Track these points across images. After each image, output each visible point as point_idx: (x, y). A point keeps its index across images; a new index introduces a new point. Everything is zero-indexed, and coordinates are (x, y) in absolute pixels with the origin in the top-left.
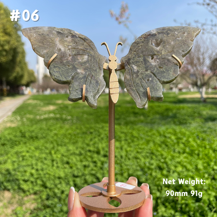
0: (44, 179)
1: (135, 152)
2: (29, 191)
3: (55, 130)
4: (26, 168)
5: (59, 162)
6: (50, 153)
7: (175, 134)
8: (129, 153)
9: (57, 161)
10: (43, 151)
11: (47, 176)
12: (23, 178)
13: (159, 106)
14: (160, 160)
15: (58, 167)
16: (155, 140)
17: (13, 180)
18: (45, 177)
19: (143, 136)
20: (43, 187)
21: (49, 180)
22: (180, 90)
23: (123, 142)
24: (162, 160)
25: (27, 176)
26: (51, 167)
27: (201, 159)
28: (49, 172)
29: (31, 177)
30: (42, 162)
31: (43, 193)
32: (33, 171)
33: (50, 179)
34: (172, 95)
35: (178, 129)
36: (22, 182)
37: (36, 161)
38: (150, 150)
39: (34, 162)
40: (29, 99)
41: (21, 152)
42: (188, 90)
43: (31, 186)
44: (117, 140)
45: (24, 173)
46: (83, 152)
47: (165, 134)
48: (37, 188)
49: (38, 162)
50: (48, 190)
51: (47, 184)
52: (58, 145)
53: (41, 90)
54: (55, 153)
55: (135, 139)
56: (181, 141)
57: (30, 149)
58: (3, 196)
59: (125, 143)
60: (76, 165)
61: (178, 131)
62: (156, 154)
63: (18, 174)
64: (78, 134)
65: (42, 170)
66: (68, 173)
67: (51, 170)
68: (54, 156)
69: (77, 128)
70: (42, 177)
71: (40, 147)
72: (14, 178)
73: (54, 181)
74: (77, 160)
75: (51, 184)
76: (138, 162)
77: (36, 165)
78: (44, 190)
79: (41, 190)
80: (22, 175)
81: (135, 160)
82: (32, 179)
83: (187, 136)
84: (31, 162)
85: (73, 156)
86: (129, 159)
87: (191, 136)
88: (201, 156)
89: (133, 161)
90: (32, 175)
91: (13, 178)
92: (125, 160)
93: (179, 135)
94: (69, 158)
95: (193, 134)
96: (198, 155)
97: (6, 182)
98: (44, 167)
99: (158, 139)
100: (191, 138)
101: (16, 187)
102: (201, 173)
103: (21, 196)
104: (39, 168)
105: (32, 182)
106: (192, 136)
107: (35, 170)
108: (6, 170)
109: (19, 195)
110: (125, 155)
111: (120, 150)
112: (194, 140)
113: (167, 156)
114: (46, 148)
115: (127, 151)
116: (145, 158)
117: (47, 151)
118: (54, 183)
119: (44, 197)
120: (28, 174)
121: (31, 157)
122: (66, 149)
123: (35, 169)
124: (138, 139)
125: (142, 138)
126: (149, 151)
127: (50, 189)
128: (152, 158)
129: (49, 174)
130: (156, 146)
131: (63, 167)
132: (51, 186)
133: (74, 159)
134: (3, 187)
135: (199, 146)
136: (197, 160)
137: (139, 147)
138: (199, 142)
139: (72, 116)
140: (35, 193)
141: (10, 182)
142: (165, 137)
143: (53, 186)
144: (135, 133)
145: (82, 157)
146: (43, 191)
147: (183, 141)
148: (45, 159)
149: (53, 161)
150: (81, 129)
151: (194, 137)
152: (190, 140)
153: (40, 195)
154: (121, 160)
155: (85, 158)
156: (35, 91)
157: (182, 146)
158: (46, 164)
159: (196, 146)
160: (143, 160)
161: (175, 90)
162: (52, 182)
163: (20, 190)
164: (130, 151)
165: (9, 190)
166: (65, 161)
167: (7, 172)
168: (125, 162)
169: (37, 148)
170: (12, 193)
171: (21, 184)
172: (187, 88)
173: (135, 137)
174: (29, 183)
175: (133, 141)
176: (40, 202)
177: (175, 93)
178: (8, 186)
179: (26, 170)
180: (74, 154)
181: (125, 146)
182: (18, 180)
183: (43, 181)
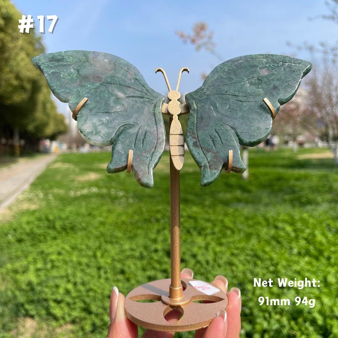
0: (87, 300)
1: (228, 254)
2: (64, 318)
3: (100, 217)
4: (58, 281)
5: (109, 271)
6: (95, 256)
7: (292, 223)
8: (219, 255)
9: (105, 268)
10: (83, 253)
11: (91, 294)
12: (54, 297)
13: (267, 174)
14: (267, 268)
15: (107, 279)
16: (260, 234)
17: (39, 301)
18: (88, 296)
19: (240, 226)
20: (85, 312)
21: (95, 301)
22: (301, 144)
23: (209, 238)
24: (272, 268)
25: (60, 294)
26: (96, 278)
27: (333, 266)
28: (94, 288)
29: (66, 297)
30: (83, 271)
31: (85, 322)
32: (70, 286)
33: (97, 299)
34: (287, 154)
35: (297, 213)
36: (52, 304)
37: (73, 269)
38: (252, 250)
39: (70, 271)
40: (55, 162)
41: (48, 254)
42: (314, 145)
43: (66, 309)
44: (200, 234)
45: (54, 290)
46: (145, 254)
47: (276, 223)
48: (75, 314)
49: (76, 271)
50: (93, 316)
51: (91, 307)
52: (106, 242)
53: (74, 146)
54: (102, 256)
55: (229, 232)
56: (301, 235)
57: (63, 248)
58: (25, 325)
59: (212, 239)
60: (135, 275)
61: (297, 217)
62: (262, 257)
63: (46, 290)
64: (137, 222)
65: (83, 284)
66: (124, 288)
67: (97, 284)
68: (102, 261)
69: (135, 213)
70: (83, 296)
71: (79, 246)
72: (41, 298)
73: (102, 302)
74: (137, 268)
75: (99, 307)
76: (232, 271)
77: (74, 275)
78: (88, 316)
79: (82, 317)
80: (52, 292)
81: (228, 267)
82: (68, 299)
83: (311, 226)
84: (66, 271)
85: (131, 260)
86: (219, 266)
87: (318, 227)
88: (333, 261)
89: (226, 270)
90: (68, 292)
91: (39, 297)
92: (213, 267)
93: (299, 225)
94: (124, 265)
95: (321, 223)
96: (329, 259)
97: (28, 304)
98: (86, 278)
99: (265, 232)
100: (317, 229)
101: (43, 312)
102: (333, 289)
103: (52, 326)
104: (79, 280)
105: (68, 304)
106: (320, 227)
107: (73, 284)
108: (27, 283)
109: (48, 325)
110: (213, 259)
111: (204, 251)
112: (323, 234)
113: (279, 260)
114: (88, 248)
115: (215, 253)
116: (244, 265)
117: (90, 253)
118: (103, 305)
119: (88, 328)
120: (61, 291)
121: (66, 262)
122: (118, 250)
123: (72, 282)
124: (233, 232)
125: (240, 230)
126: (251, 253)
127: (97, 315)
128: (256, 265)
129: (95, 291)
130: (262, 243)
131: (115, 279)
132: (97, 310)
133: (132, 266)
134: (23, 312)
135: (331, 244)
136: (327, 267)
137: (234, 246)
138: (330, 235)
139: (126, 191)
140: (73, 322)
141: (34, 303)
142: (276, 227)
143: (100, 311)
144: (228, 222)
145: (145, 262)
146: (85, 319)
147: (305, 235)
148: (88, 266)
149: (99, 268)
150: (142, 213)
151: (322, 227)
152: (317, 233)
153: (81, 326)
154: (207, 267)
155: (149, 263)
156: (65, 147)
157: (303, 243)
158: (89, 274)
159: (326, 244)
160: (241, 267)
161: (292, 145)
162: (99, 303)
163: (50, 316)
164: (221, 252)
165: (32, 317)
166: (118, 270)
167: (29, 288)
168: (213, 270)
169: (74, 248)
170: (37, 320)
171: (51, 307)
172: (313, 142)
173: (228, 228)
174: (63, 305)
175: (225, 236)
176: (82, 335)
177: (291, 150)
178: (31, 309)
179: (58, 283)
180: (132, 257)
181: (213, 244)
182: (46, 300)
183: (85, 302)
